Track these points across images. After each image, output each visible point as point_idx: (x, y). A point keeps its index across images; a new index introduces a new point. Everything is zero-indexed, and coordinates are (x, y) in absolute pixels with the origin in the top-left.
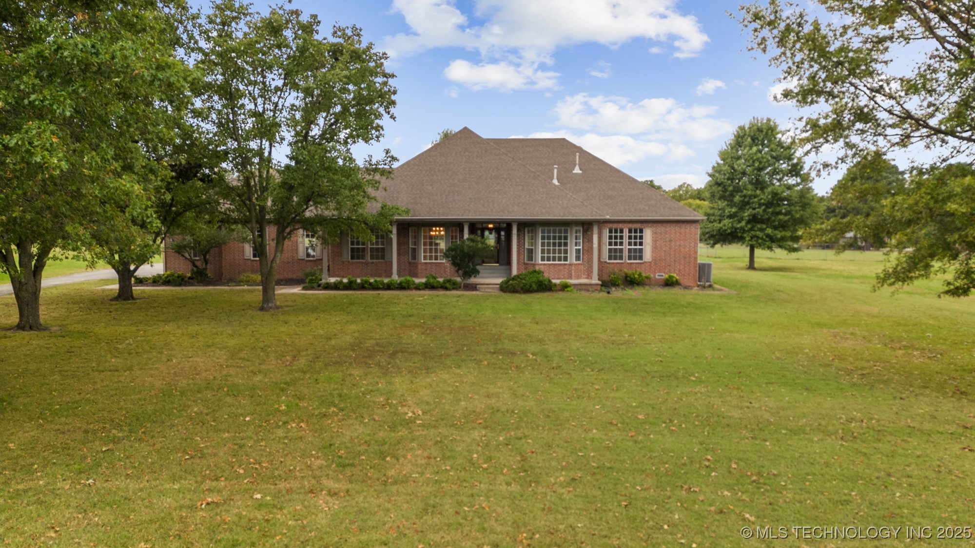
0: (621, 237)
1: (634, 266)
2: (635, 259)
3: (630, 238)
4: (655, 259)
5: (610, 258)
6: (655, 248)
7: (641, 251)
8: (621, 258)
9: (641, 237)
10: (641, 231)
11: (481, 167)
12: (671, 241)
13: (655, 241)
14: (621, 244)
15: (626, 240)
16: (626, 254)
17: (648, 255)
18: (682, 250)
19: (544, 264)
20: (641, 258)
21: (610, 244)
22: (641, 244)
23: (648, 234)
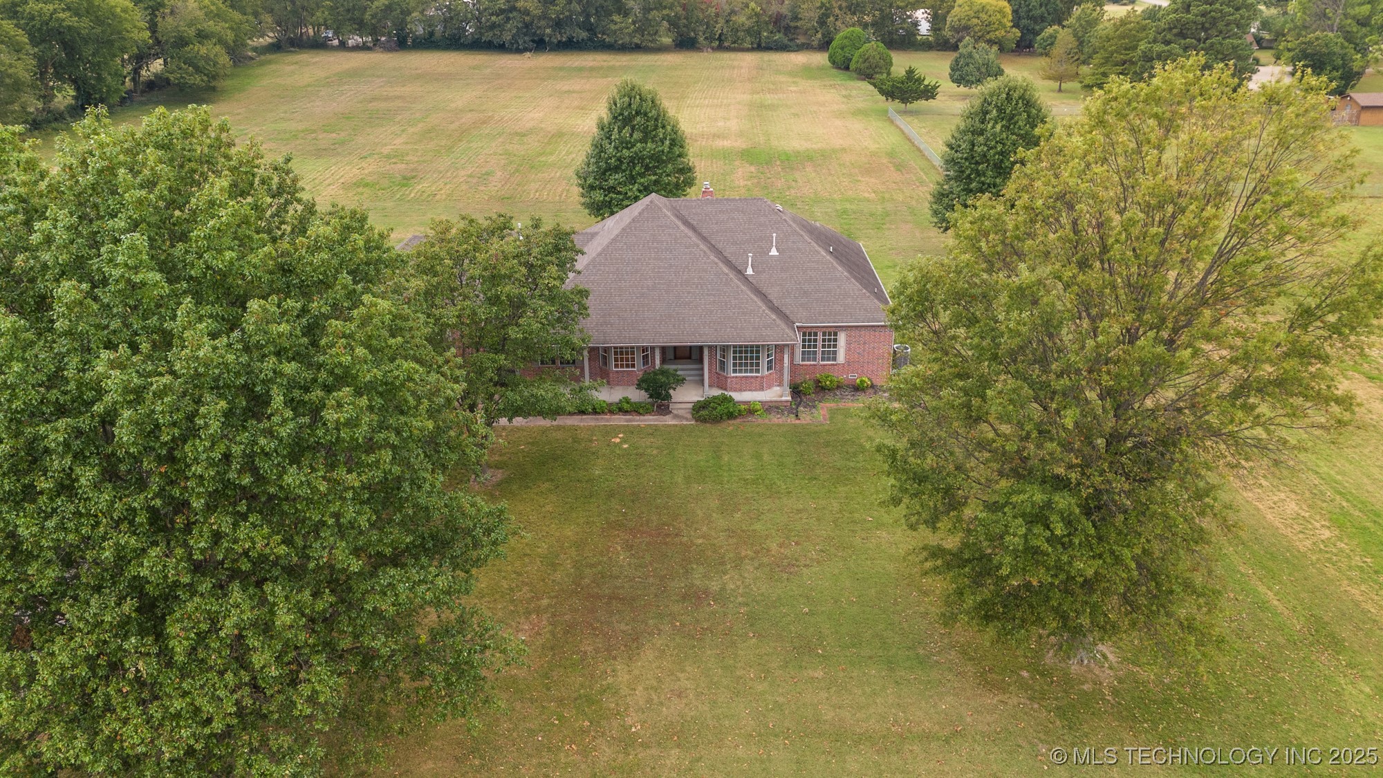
0: (815, 340)
1: (827, 368)
2: (829, 359)
3: (824, 340)
4: (848, 362)
5: (803, 360)
6: (848, 350)
7: (835, 353)
8: (815, 359)
9: (835, 340)
10: (836, 334)
11: (671, 266)
12: (865, 343)
13: (848, 343)
14: (815, 346)
15: (820, 343)
16: (819, 356)
17: (841, 358)
18: (876, 352)
19: (736, 377)
20: (835, 359)
21: (804, 347)
22: (835, 346)
23: (842, 338)
